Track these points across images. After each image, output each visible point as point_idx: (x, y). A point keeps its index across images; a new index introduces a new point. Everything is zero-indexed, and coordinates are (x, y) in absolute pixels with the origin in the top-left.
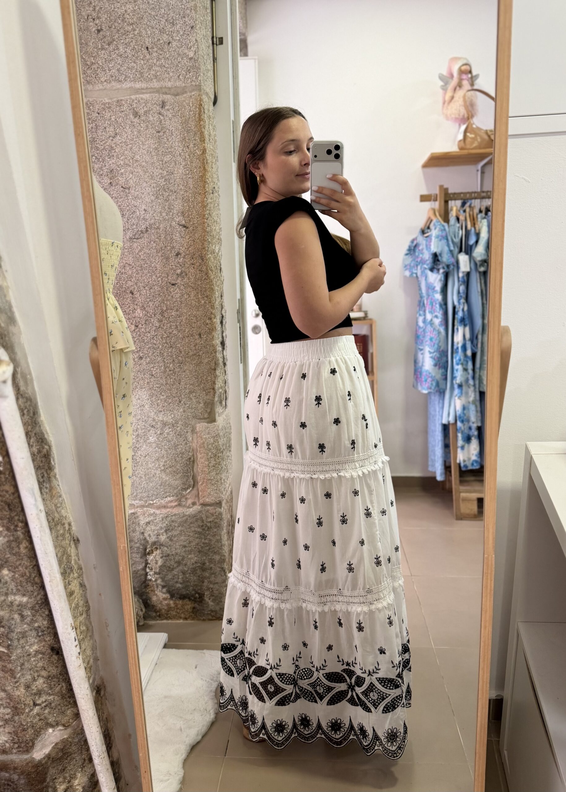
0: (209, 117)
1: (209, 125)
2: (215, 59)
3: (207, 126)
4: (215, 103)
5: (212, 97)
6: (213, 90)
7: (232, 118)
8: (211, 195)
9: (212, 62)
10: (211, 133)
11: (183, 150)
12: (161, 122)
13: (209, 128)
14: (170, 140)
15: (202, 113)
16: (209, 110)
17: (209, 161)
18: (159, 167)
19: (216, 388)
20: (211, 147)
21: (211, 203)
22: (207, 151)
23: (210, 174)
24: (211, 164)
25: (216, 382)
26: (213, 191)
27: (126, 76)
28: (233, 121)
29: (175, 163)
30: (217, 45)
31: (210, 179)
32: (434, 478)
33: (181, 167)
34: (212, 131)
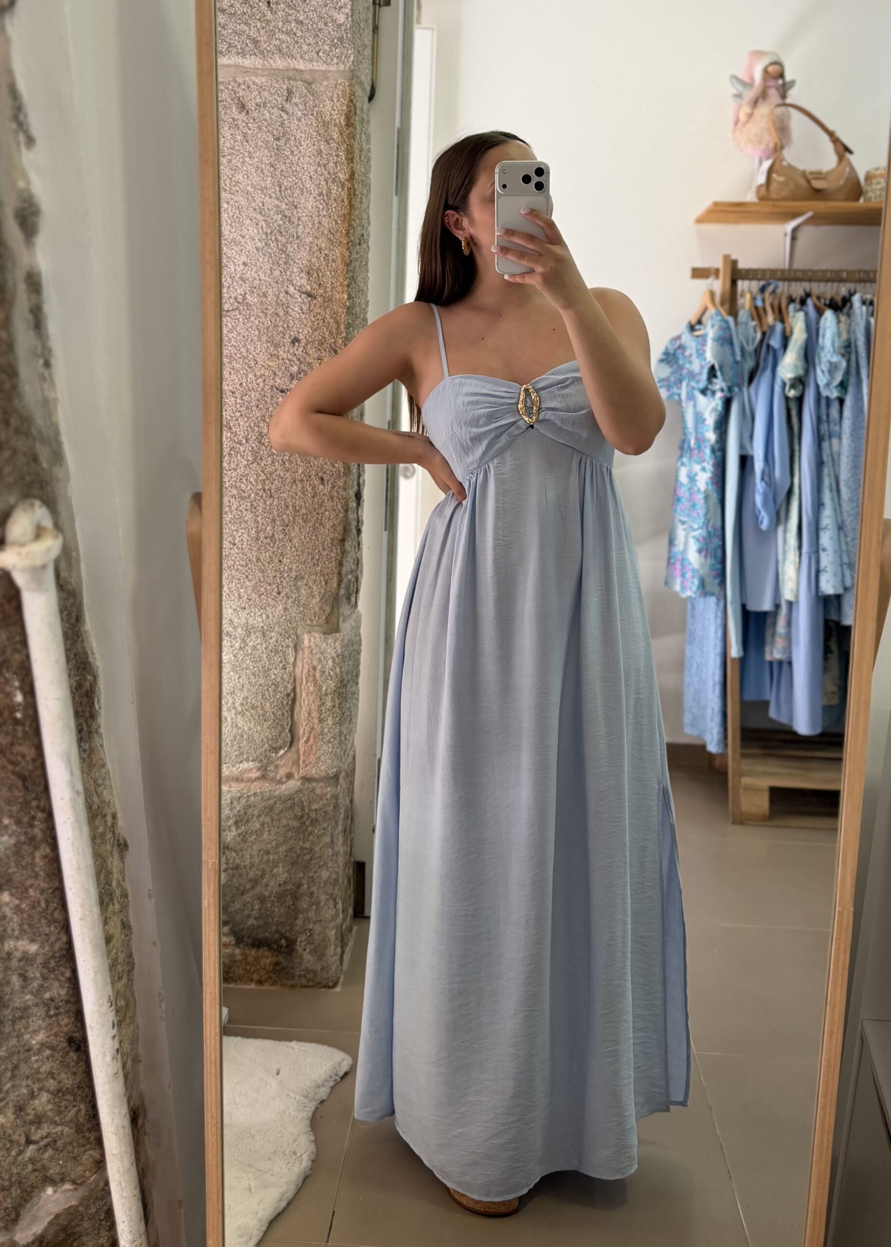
0: (362, 121)
1: (361, 134)
2: (376, 29)
3: (358, 136)
4: (371, 98)
5: (368, 89)
6: (369, 77)
7: (397, 124)
8: (358, 246)
9: (371, 33)
10: (364, 146)
11: (316, 172)
12: (282, 124)
13: (360, 138)
14: (295, 153)
15: (352, 113)
16: (362, 110)
17: (357, 192)
18: (274, 195)
19: (343, 573)
20: (363, 170)
21: (356, 260)
22: (356, 176)
23: (357, 212)
24: (359, 197)
25: (344, 563)
26: (360, 240)
27: (230, 45)
28: (399, 130)
29: (302, 191)
30: (380, 5)
31: (357, 222)
32: (703, 747)
33: (312, 199)
34: (364, 144)
